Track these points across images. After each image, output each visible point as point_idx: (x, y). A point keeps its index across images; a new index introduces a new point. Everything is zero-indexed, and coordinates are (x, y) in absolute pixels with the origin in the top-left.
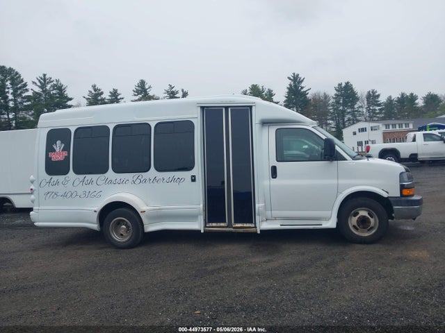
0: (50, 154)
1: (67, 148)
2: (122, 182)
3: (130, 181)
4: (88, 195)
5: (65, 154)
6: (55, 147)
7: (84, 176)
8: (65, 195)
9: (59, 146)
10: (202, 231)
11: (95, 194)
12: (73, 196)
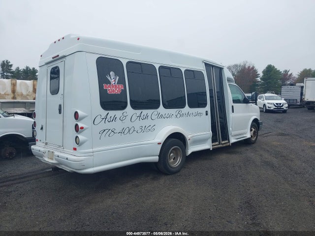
0: (105, 86)
1: (121, 81)
2: (170, 116)
3: (174, 115)
4: (143, 129)
5: (121, 87)
6: (109, 78)
7: (140, 111)
8: (122, 132)
9: (113, 78)
10: (211, 149)
11: (150, 128)
12: (131, 132)
